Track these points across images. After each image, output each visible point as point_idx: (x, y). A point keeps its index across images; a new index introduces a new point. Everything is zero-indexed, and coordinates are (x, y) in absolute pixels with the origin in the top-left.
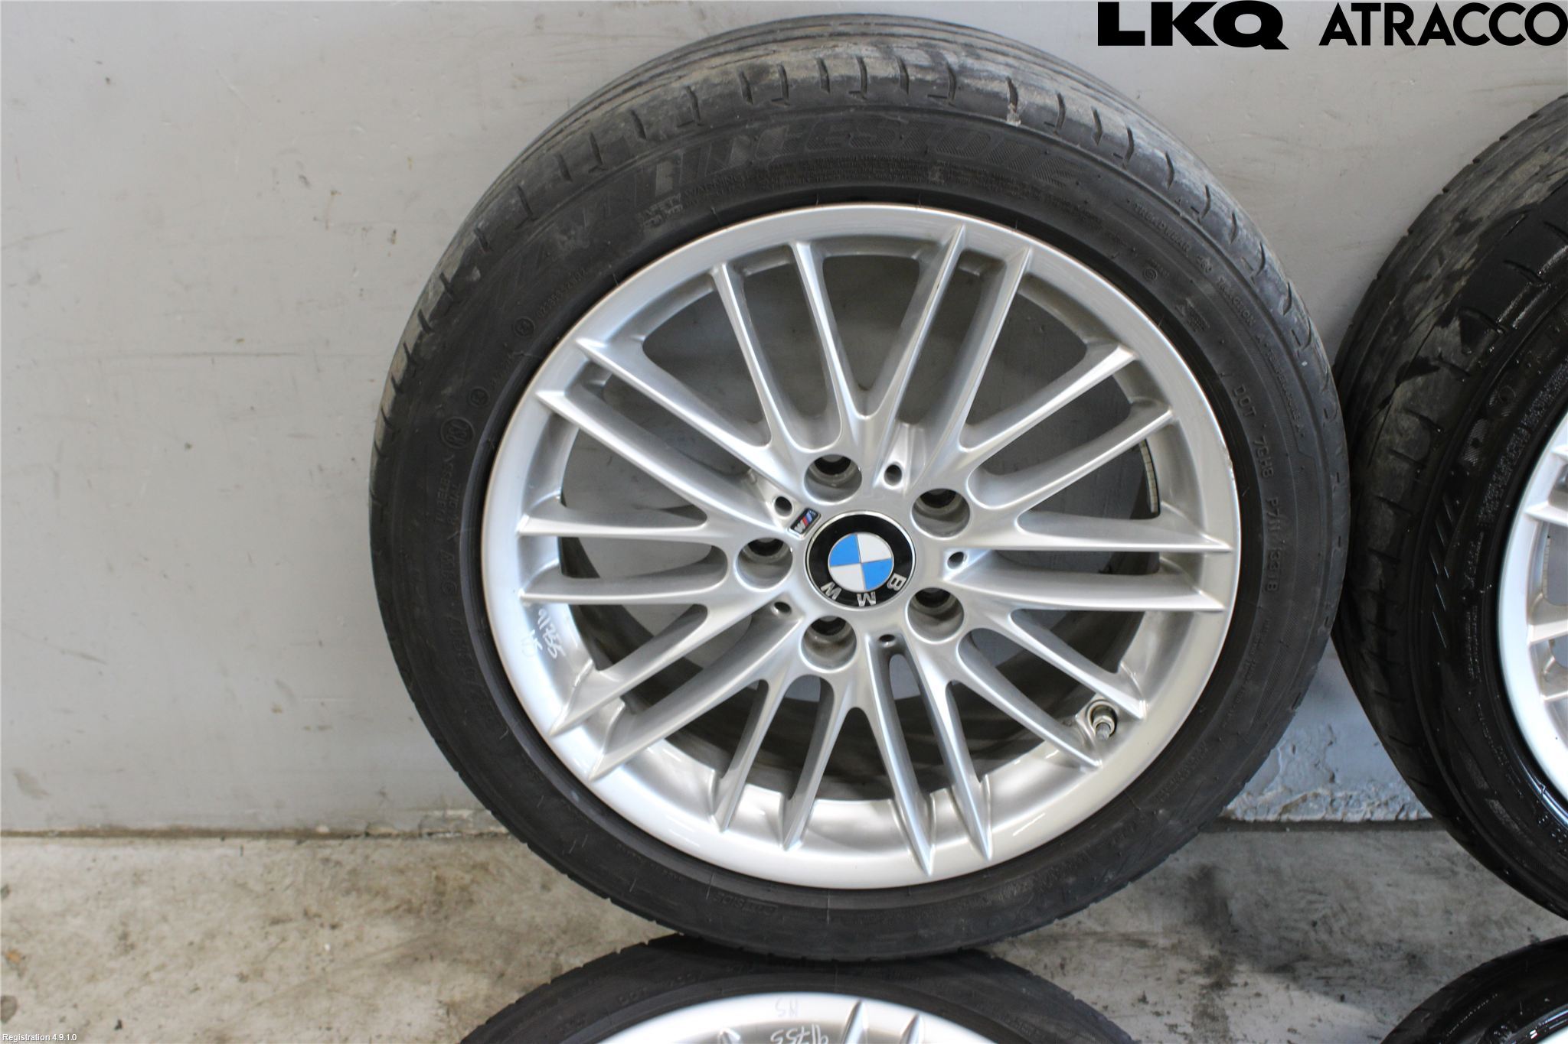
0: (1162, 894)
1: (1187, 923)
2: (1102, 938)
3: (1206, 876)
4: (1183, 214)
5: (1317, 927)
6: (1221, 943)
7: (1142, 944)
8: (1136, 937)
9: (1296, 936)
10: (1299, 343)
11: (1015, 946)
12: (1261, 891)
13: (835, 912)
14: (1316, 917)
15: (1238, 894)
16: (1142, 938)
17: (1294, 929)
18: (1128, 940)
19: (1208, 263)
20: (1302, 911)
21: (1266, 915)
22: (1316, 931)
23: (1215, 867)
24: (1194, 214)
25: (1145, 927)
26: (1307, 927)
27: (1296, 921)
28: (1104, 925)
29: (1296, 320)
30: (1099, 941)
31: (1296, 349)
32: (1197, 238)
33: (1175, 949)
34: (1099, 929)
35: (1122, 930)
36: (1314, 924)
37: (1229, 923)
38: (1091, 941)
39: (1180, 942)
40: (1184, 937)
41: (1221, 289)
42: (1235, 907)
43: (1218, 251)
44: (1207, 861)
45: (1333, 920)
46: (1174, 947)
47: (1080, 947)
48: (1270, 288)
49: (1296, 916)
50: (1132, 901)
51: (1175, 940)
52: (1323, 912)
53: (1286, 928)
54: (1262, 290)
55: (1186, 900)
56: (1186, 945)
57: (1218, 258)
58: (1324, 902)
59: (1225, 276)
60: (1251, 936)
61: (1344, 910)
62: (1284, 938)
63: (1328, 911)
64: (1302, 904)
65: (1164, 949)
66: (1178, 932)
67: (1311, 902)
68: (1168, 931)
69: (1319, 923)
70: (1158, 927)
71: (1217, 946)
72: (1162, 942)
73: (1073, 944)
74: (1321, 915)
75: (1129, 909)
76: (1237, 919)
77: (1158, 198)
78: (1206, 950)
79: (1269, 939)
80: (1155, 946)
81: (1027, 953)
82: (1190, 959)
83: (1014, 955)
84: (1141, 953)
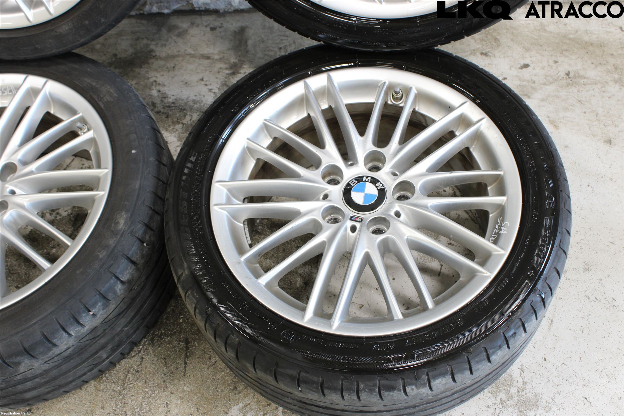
0: (222, 38)
1: (229, 49)
2: (192, 56)
3: (242, 31)
5: (281, 50)
6: (240, 57)
7: (208, 58)
8: (206, 55)
9: (272, 53)
11: (157, 60)
12: (263, 36)
15: (253, 38)
16: (209, 55)
17: (271, 51)
18: (203, 56)
20: (277, 43)
21: (262, 46)
22: (280, 52)
23: (247, 27)
25: (211, 51)
26: (276, 49)
27: (273, 47)
28: (194, 51)
30: (192, 57)
33: (221, 60)
34: (193, 52)
35: (201, 53)
37: (246, 49)
38: (188, 57)
39: (224, 57)
40: (225, 55)
42: (250, 42)
44: (244, 25)
45: (289, 47)
46: (221, 59)
47: (183, 60)
49: (274, 46)
50: (209, 41)
51: (222, 56)
52: (285, 44)
53: (269, 50)
55: (231, 40)
56: (226, 58)
58: (287, 40)
60: (253, 54)
61: (294, 43)
62: (266, 54)
63: (288, 44)
64: (278, 41)
65: (216, 60)
66: (224, 53)
67: (282, 40)
68: (220, 53)
69: (283, 48)
70: (216, 51)
71: (238, 58)
72: (216, 57)
73: (181, 59)
74: (284, 45)
75: (207, 44)
76: (250, 47)
78: (233, 60)
79: (260, 55)
80: (213, 59)
81: (162, 63)
82: (225, 63)
83: (156, 64)
84: (206, 62)
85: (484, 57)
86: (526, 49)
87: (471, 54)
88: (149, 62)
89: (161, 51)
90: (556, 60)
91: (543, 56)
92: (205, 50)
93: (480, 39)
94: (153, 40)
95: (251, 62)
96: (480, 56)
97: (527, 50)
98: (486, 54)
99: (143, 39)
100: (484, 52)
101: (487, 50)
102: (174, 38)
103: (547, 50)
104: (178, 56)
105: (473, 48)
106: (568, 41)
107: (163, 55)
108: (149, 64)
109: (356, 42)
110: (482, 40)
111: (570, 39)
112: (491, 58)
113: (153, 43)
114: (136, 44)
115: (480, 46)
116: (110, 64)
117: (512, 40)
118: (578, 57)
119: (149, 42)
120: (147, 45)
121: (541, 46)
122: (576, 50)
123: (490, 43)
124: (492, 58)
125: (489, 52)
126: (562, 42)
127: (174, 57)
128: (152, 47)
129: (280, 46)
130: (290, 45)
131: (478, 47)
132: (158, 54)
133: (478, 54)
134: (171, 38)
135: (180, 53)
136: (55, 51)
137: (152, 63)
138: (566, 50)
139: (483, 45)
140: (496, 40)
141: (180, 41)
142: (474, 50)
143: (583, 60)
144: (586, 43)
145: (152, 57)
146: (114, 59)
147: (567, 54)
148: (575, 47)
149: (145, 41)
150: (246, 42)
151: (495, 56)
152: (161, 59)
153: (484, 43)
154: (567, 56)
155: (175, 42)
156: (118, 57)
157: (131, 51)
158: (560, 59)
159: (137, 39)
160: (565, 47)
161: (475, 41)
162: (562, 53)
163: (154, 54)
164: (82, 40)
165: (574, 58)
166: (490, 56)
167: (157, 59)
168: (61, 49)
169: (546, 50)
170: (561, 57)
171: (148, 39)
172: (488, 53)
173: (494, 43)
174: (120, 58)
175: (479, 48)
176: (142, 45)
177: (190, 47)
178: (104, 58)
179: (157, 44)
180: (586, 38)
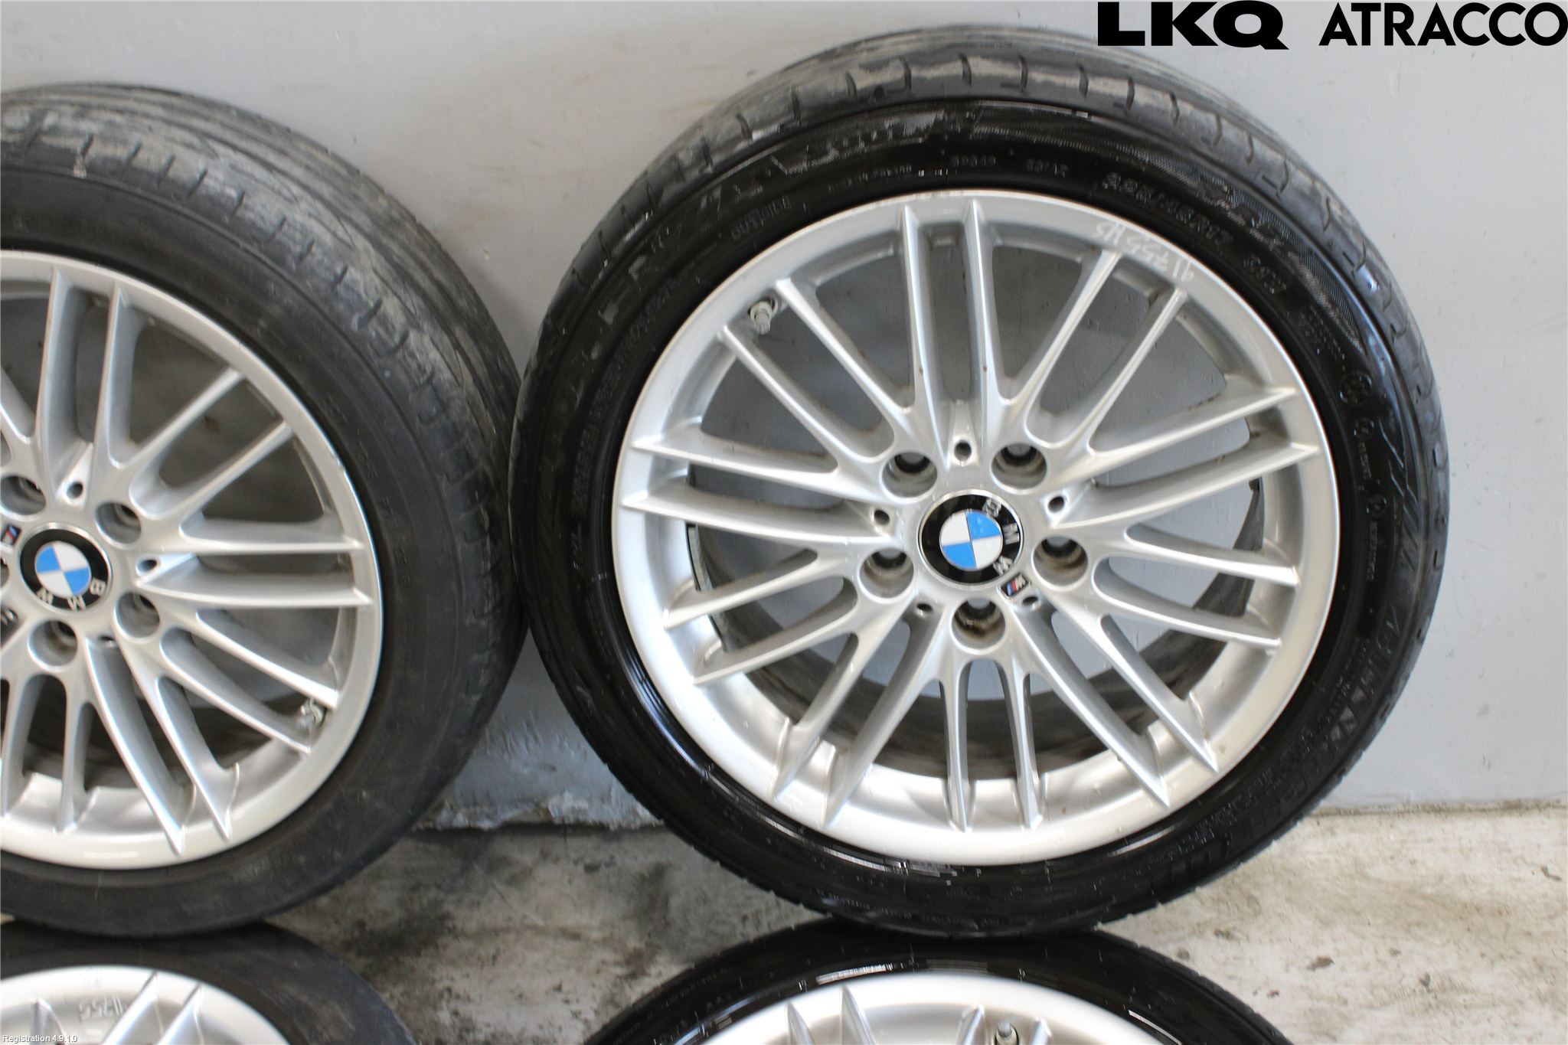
0: (610, 890)
1: (624, 917)
2: (540, 931)
3: (658, 873)
4: (242, 244)
6: (649, 935)
7: (576, 937)
8: (572, 931)
9: (724, 929)
10: (379, 355)
12: (706, 888)
13: (104, 890)
14: (748, 911)
15: (682, 891)
16: (577, 931)
17: (724, 923)
18: (564, 932)
19: (272, 287)
21: (702, 910)
22: (744, 925)
23: (670, 865)
24: (255, 244)
25: (584, 921)
26: (735, 920)
27: (728, 915)
28: (545, 919)
29: (374, 334)
30: (537, 933)
31: (376, 362)
32: (259, 265)
33: (604, 942)
34: (540, 923)
35: (561, 924)
36: (745, 918)
37: (665, 918)
38: (529, 934)
39: (612, 934)
40: (617, 930)
41: (288, 310)
42: (675, 902)
43: (282, 277)
44: (663, 860)
45: (764, 914)
46: (605, 939)
47: (517, 939)
48: (341, 307)
51: (607, 933)
53: (717, 922)
54: (331, 309)
55: (632, 895)
56: (616, 937)
57: (282, 282)
59: (290, 298)
60: (681, 929)
62: (712, 932)
65: (595, 942)
66: (613, 926)
67: (749, 898)
68: (603, 924)
69: (750, 918)
70: (596, 922)
71: (646, 938)
72: (595, 935)
73: (512, 937)
74: (754, 910)
75: (575, 905)
76: (674, 913)
77: (217, 232)
78: (633, 943)
79: (697, 932)
80: (587, 940)
81: (466, 945)
82: (615, 951)
83: (454, 947)
84: (572, 946)
85: (1222, 941)
86: (1322, 922)
87: (1193, 933)
88: (439, 942)
89: (467, 918)
90: (1396, 947)
91: (1363, 938)
92: (571, 919)
93: (1213, 899)
94: (452, 890)
95: (675, 949)
96: (1213, 938)
97: (1326, 923)
98: (1227, 935)
99: (427, 888)
100: (1223, 929)
101: (1231, 925)
102: (501, 887)
103: (1372, 922)
104: (507, 930)
105: (1196, 920)
106: (1421, 903)
107: (472, 926)
108: (437, 946)
109: (908, 915)
110: (1218, 900)
111: (1425, 897)
112: (1239, 943)
113: (452, 897)
114: (411, 900)
115: (1213, 915)
116: (348, 945)
117: (1289, 900)
118: (1448, 941)
119: (442, 896)
120: (437, 903)
121: (1358, 914)
122: (1440, 924)
123: (1236, 908)
124: (1242, 943)
125: (1234, 928)
126: (1407, 905)
127: (496, 932)
128: (448, 907)
129: (745, 912)
130: (768, 911)
131: (1208, 916)
132: (459, 925)
133: (1210, 934)
134: (494, 887)
135: (511, 924)
136: (223, 920)
137: (445, 947)
138: (1419, 924)
139: (1219, 912)
140: (1251, 900)
141: (513, 894)
142: (1199, 925)
143: (1459, 948)
144: (1465, 905)
145: (446, 931)
146: (357, 934)
147: (1421, 932)
148: (1438, 915)
149: (433, 893)
150: (666, 901)
151: (1248, 938)
152: (465, 935)
153: (1223, 907)
154: (1422, 939)
155: (502, 897)
156: (368, 928)
157: (398, 915)
158: (1405, 945)
159: (415, 888)
160: (1415, 916)
161: (1202, 903)
162: (1408, 931)
163: (450, 924)
164: (287, 898)
165: (1437, 941)
166: (1238, 940)
167: (456, 937)
168: (240, 917)
169: (1369, 924)
170: (1407, 939)
171: (439, 887)
172: (1232, 932)
173: (1245, 908)
174: (372, 932)
175: (1211, 920)
176: (425, 902)
177: (537, 909)
178: (335, 929)
179: (460, 901)
180: (1464, 895)
